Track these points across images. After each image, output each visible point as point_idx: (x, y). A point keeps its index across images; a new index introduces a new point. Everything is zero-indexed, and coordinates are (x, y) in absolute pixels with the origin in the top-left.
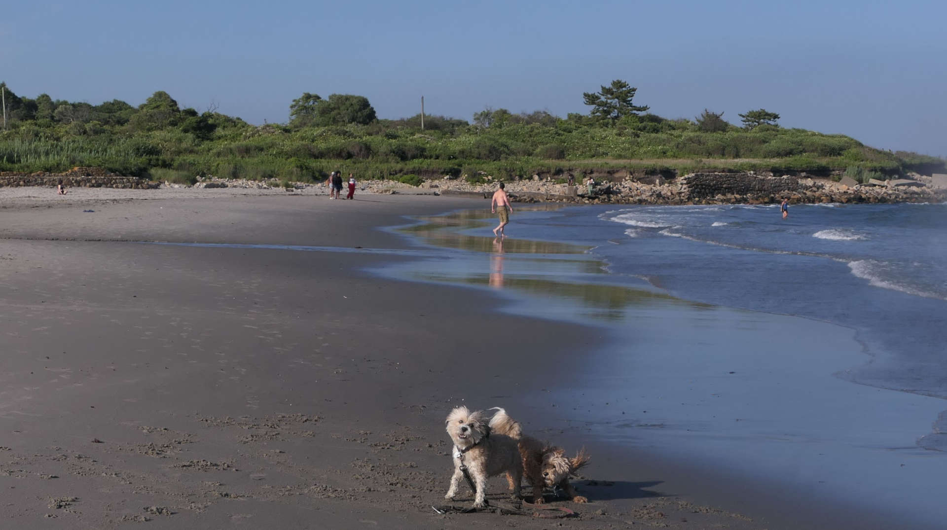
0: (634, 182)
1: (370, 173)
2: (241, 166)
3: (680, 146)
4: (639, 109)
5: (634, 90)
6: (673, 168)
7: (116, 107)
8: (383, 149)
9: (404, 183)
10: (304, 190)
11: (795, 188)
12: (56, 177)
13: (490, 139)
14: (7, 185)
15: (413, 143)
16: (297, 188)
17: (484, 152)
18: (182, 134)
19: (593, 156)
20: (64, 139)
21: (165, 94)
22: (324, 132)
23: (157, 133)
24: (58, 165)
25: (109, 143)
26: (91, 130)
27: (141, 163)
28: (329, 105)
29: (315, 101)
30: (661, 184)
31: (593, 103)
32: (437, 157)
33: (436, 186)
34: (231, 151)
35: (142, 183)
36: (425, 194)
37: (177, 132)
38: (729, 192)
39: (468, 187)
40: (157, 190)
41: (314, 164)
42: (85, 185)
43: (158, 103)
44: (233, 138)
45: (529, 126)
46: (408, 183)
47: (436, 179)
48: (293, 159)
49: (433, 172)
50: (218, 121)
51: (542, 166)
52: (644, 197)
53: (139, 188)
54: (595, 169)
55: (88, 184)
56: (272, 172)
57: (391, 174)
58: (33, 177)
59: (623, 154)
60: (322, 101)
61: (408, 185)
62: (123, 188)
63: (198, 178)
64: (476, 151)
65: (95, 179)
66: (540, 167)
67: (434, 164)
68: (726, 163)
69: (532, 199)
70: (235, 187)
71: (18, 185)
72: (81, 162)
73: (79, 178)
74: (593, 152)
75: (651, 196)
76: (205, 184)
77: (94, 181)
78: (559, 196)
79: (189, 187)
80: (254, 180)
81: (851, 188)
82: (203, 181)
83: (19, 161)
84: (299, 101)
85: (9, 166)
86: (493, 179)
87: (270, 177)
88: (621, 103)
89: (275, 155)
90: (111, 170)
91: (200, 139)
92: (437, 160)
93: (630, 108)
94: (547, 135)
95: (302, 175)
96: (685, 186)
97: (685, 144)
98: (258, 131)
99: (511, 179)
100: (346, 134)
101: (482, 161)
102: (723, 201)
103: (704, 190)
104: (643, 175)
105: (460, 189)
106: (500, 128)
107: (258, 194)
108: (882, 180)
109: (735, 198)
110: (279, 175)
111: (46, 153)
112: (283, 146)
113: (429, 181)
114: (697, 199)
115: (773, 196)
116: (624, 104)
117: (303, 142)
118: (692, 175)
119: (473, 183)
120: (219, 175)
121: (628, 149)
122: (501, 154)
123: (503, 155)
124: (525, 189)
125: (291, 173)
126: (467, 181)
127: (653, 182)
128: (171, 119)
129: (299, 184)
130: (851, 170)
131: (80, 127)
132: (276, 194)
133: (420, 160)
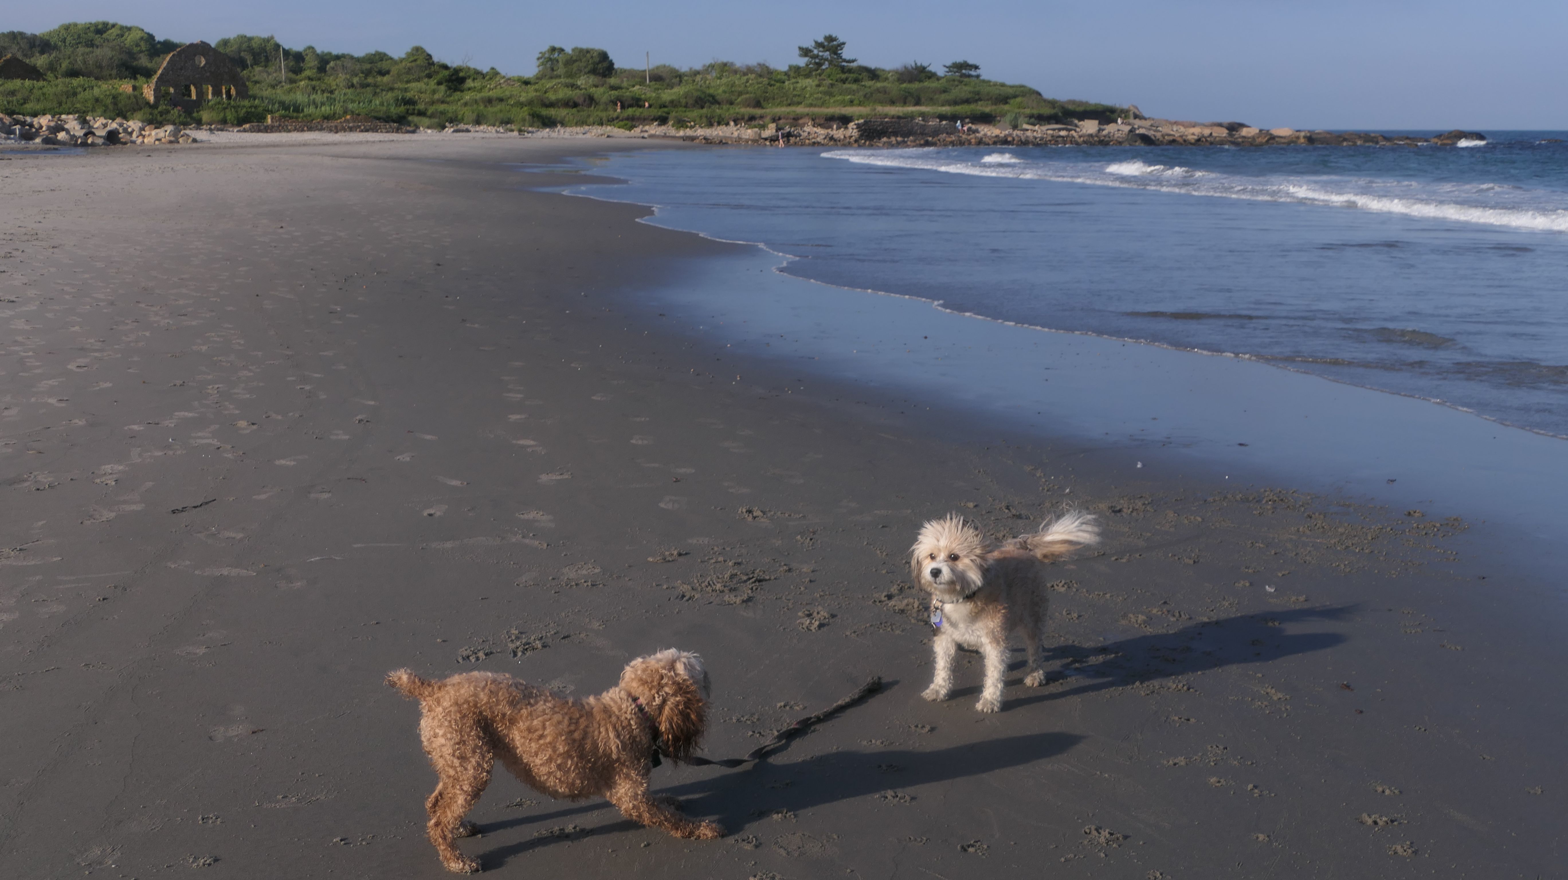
0: (814, 126)
1: (591, 119)
2: (483, 114)
3: (868, 96)
4: (845, 61)
5: (844, 44)
6: (850, 115)
7: (377, 57)
8: (605, 98)
9: (619, 128)
10: (534, 135)
11: (953, 131)
12: (332, 124)
13: (697, 90)
14: (294, 131)
15: (631, 94)
16: (528, 132)
17: (691, 102)
18: (436, 87)
19: (790, 105)
20: (336, 92)
21: (422, 48)
22: (555, 85)
23: (413, 85)
24: (334, 114)
25: (374, 95)
26: (357, 83)
27: (400, 112)
28: (572, 57)
29: (560, 53)
30: (838, 128)
31: (806, 56)
33: (646, 131)
34: (476, 102)
35: (402, 128)
36: (635, 137)
37: (432, 83)
38: (894, 136)
39: (672, 131)
40: (413, 135)
41: (544, 112)
42: (356, 131)
43: (415, 57)
44: (480, 90)
45: (745, 78)
46: (623, 128)
47: (647, 125)
48: (525, 108)
49: (645, 119)
50: (468, 74)
51: (738, 113)
52: (818, 139)
53: (399, 133)
54: (782, 116)
55: (358, 130)
56: (508, 118)
57: (608, 121)
58: (315, 124)
59: (814, 103)
60: (565, 53)
61: (623, 130)
62: (387, 132)
63: (447, 124)
64: (683, 101)
65: (364, 125)
66: (735, 115)
67: (646, 112)
68: (898, 111)
69: (721, 141)
70: (477, 131)
71: (303, 131)
72: (352, 112)
73: (351, 125)
74: (789, 101)
75: (825, 138)
76: (452, 129)
77: (362, 127)
78: (746, 139)
79: (440, 132)
80: (494, 126)
81: (1003, 133)
82: (452, 127)
83: (303, 110)
84: (545, 54)
85: (295, 114)
86: (695, 125)
87: (507, 123)
88: (832, 55)
89: (512, 105)
90: (378, 119)
91: (452, 91)
92: (649, 109)
93: (840, 60)
94: (760, 85)
95: (533, 122)
96: (855, 131)
97: (872, 94)
98: (500, 84)
99: (710, 125)
100: (573, 86)
101: (688, 109)
102: (885, 143)
103: (871, 134)
104: (822, 121)
105: (665, 134)
106: (721, 79)
107: (495, 138)
108: (1034, 125)
109: (896, 140)
110: (514, 122)
111: (323, 104)
112: (520, 96)
113: (641, 127)
114: (863, 141)
115: (930, 139)
116: (835, 57)
117: (538, 94)
118: (861, 121)
119: (678, 128)
120: (465, 122)
121: (821, 98)
122: (705, 103)
123: (707, 104)
124: (721, 134)
125: (524, 120)
126: (673, 126)
127: (831, 127)
128: (427, 72)
129: (530, 129)
130: (1009, 117)
131: (348, 80)
132: (510, 137)
133: (634, 109)
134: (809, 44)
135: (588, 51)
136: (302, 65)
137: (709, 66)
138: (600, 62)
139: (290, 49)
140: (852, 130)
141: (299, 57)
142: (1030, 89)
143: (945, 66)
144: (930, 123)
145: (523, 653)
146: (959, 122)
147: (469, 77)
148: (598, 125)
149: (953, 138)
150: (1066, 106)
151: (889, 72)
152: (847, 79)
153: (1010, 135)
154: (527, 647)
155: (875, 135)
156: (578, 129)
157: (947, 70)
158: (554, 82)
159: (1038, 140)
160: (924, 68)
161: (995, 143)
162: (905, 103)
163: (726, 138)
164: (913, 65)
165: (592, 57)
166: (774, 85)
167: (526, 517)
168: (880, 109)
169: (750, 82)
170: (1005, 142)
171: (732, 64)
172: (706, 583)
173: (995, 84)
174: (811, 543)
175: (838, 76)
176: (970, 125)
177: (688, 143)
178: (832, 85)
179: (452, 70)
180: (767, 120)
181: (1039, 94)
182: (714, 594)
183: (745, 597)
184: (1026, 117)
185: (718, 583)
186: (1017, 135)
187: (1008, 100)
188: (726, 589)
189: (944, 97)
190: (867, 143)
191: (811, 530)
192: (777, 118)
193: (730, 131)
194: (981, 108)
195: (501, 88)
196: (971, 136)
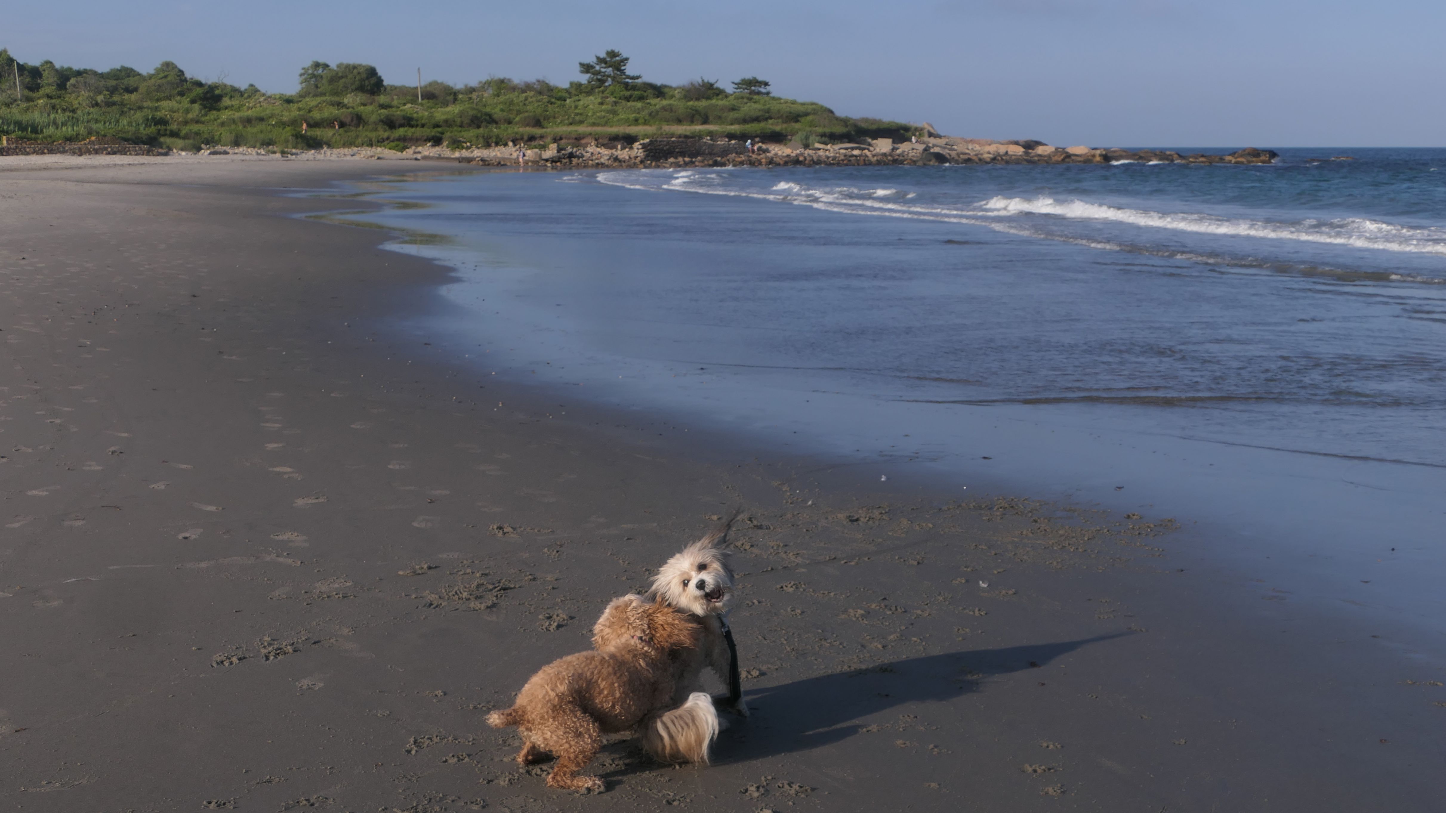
0: (598, 147)
1: (360, 140)
2: (242, 135)
3: (653, 114)
4: (629, 77)
5: (627, 59)
6: (634, 135)
7: (123, 74)
8: (374, 118)
9: (390, 149)
10: (298, 156)
11: (743, 150)
12: (76, 146)
13: (474, 109)
14: (33, 153)
15: (402, 113)
16: (292, 154)
17: (466, 121)
18: (189, 105)
19: (571, 124)
20: (79, 112)
21: (173, 64)
22: (320, 103)
23: (164, 104)
24: (77, 135)
25: (121, 115)
26: (102, 101)
27: (151, 133)
28: (337, 74)
29: (324, 69)
30: (623, 148)
31: (587, 72)
32: (423, 126)
33: (419, 153)
34: (234, 121)
35: (153, 150)
36: (407, 159)
37: (185, 102)
38: (680, 156)
39: (447, 153)
40: (166, 157)
42: (102, 153)
43: (166, 73)
44: (239, 109)
45: (525, 95)
46: (394, 149)
47: (419, 146)
48: (288, 129)
49: (417, 140)
50: (224, 92)
51: (516, 133)
52: (602, 160)
53: (150, 155)
54: (563, 136)
55: (105, 152)
56: (270, 139)
57: (378, 142)
58: (56, 145)
59: (597, 121)
60: (330, 70)
61: (394, 152)
62: (136, 155)
63: (203, 146)
64: (458, 120)
65: (111, 147)
66: (514, 135)
67: (418, 132)
68: (686, 130)
69: (499, 163)
70: (236, 153)
71: (43, 153)
72: (98, 133)
73: (96, 147)
74: (571, 120)
75: (609, 159)
76: (209, 151)
77: (109, 150)
79: (195, 154)
80: (254, 147)
81: (795, 152)
82: (208, 149)
83: (42, 131)
84: (308, 69)
85: (33, 136)
86: (471, 145)
87: (269, 144)
88: (615, 72)
89: (273, 125)
90: (125, 140)
91: (207, 110)
92: (422, 129)
93: (624, 76)
94: (540, 103)
95: (297, 143)
96: (641, 151)
97: (657, 112)
98: (260, 102)
99: (488, 145)
100: (339, 105)
101: (463, 129)
102: (672, 163)
103: (657, 154)
104: (606, 141)
105: (440, 155)
106: (499, 96)
107: (256, 161)
108: (826, 144)
109: (684, 161)
110: (276, 143)
111: (64, 124)
112: (282, 116)
113: (413, 147)
114: (649, 162)
115: (719, 159)
116: (619, 73)
117: (301, 113)
118: (647, 141)
119: (453, 150)
120: (222, 143)
121: (604, 117)
122: (482, 122)
123: (484, 124)
124: (499, 155)
125: (287, 141)
126: (448, 147)
127: (615, 148)
128: (179, 89)
129: (294, 151)
130: (801, 135)
131: (92, 98)
132: (273, 160)
133: (406, 129)
134: (591, 60)
135: (355, 67)
136: (39, 81)
137: (485, 83)
138: (368, 78)
139: (25, 64)
140: (637, 150)
141: (35, 73)
142: (822, 107)
143: (733, 83)
144: (719, 143)
145: (275, 657)
146: (749, 141)
147: (226, 94)
148: (368, 146)
149: (743, 158)
150: (859, 124)
151: (675, 89)
152: (631, 96)
153: (802, 154)
154: (279, 652)
155: (661, 155)
156: (346, 150)
157: (736, 86)
158: (319, 99)
159: (830, 159)
160: (712, 85)
161: (786, 163)
162: (692, 121)
163: (504, 159)
164: (700, 81)
165: (359, 73)
166: (554, 103)
167: (280, 538)
168: (667, 128)
169: (530, 100)
170: (796, 162)
171: (509, 80)
172: (454, 593)
173: (786, 102)
174: (557, 555)
175: (622, 93)
176: (760, 144)
177: (464, 165)
178: (616, 103)
179: (206, 87)
180: (548, 140)
181: (831, 112)
182: (460, 601)
183: (490, 603)
184: (818, 136)
185: (465, 592)
186: (809, 155)
187: (799, 119)
188: (472, 598)
189: (733, 115)
190: (653, 164)
191: (558, 543)
192: (558, 138)
193: (509, 152)
194: (771, 127)
195: (261, 106)
196: (762, 156)
